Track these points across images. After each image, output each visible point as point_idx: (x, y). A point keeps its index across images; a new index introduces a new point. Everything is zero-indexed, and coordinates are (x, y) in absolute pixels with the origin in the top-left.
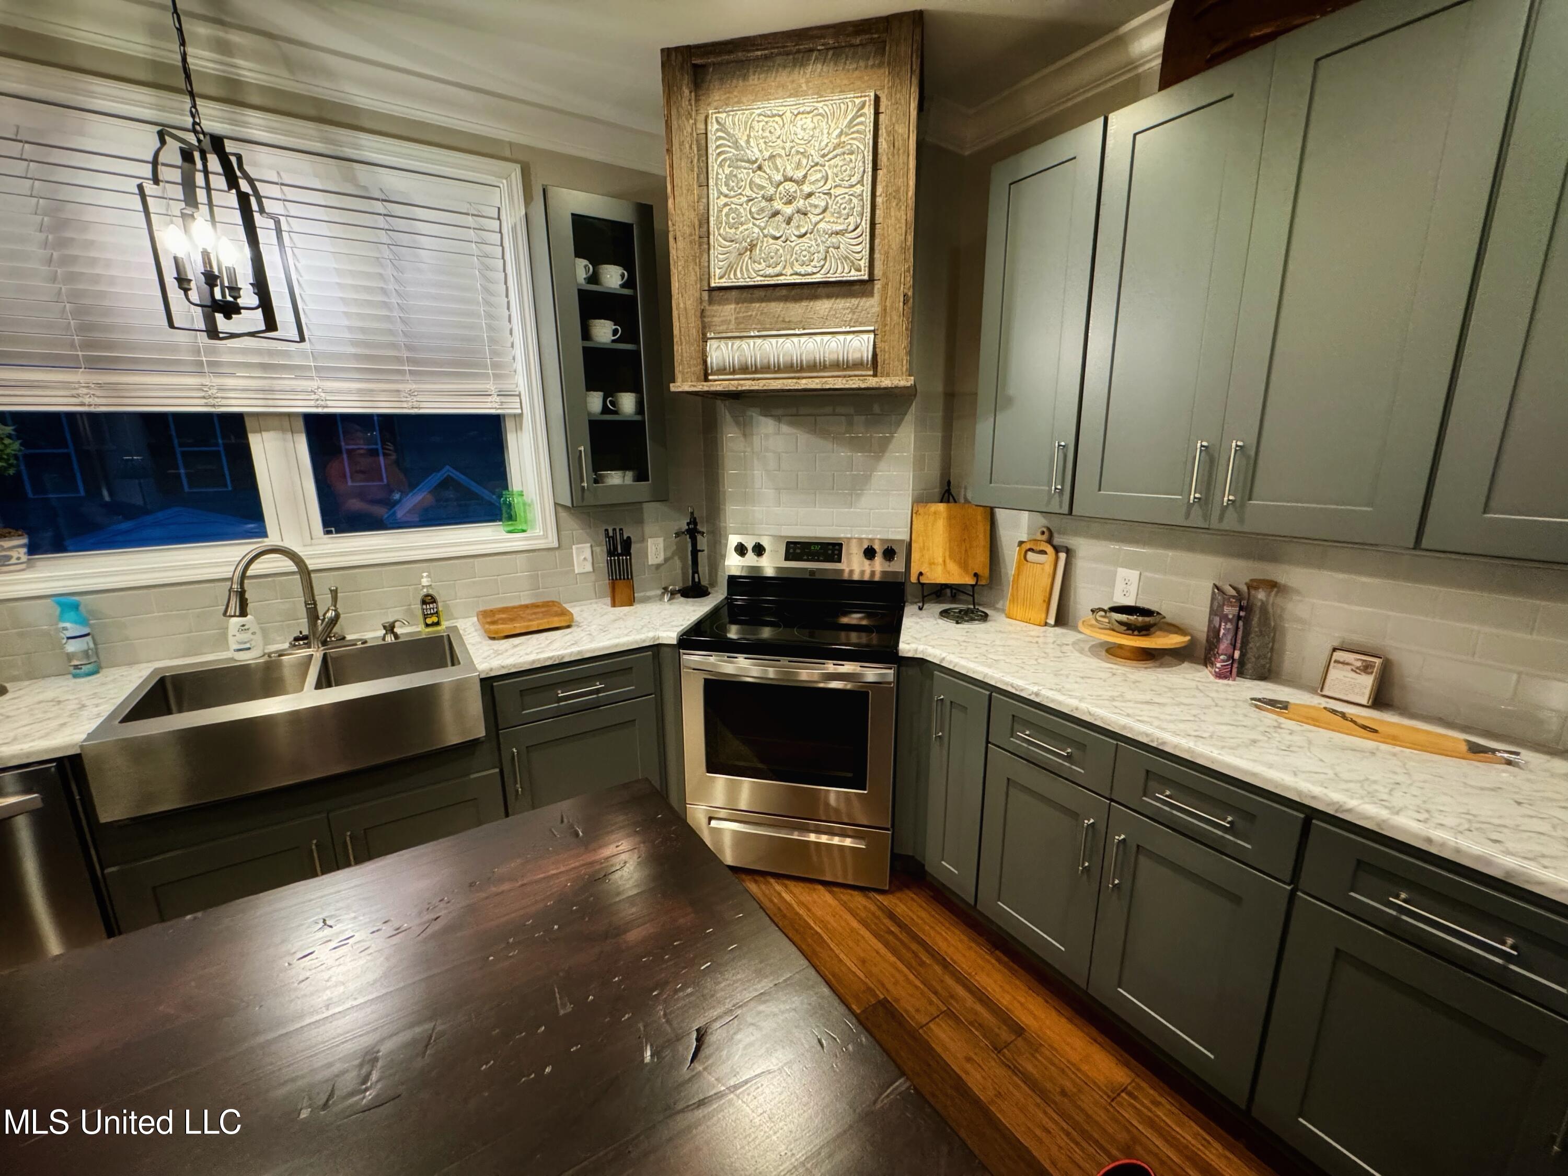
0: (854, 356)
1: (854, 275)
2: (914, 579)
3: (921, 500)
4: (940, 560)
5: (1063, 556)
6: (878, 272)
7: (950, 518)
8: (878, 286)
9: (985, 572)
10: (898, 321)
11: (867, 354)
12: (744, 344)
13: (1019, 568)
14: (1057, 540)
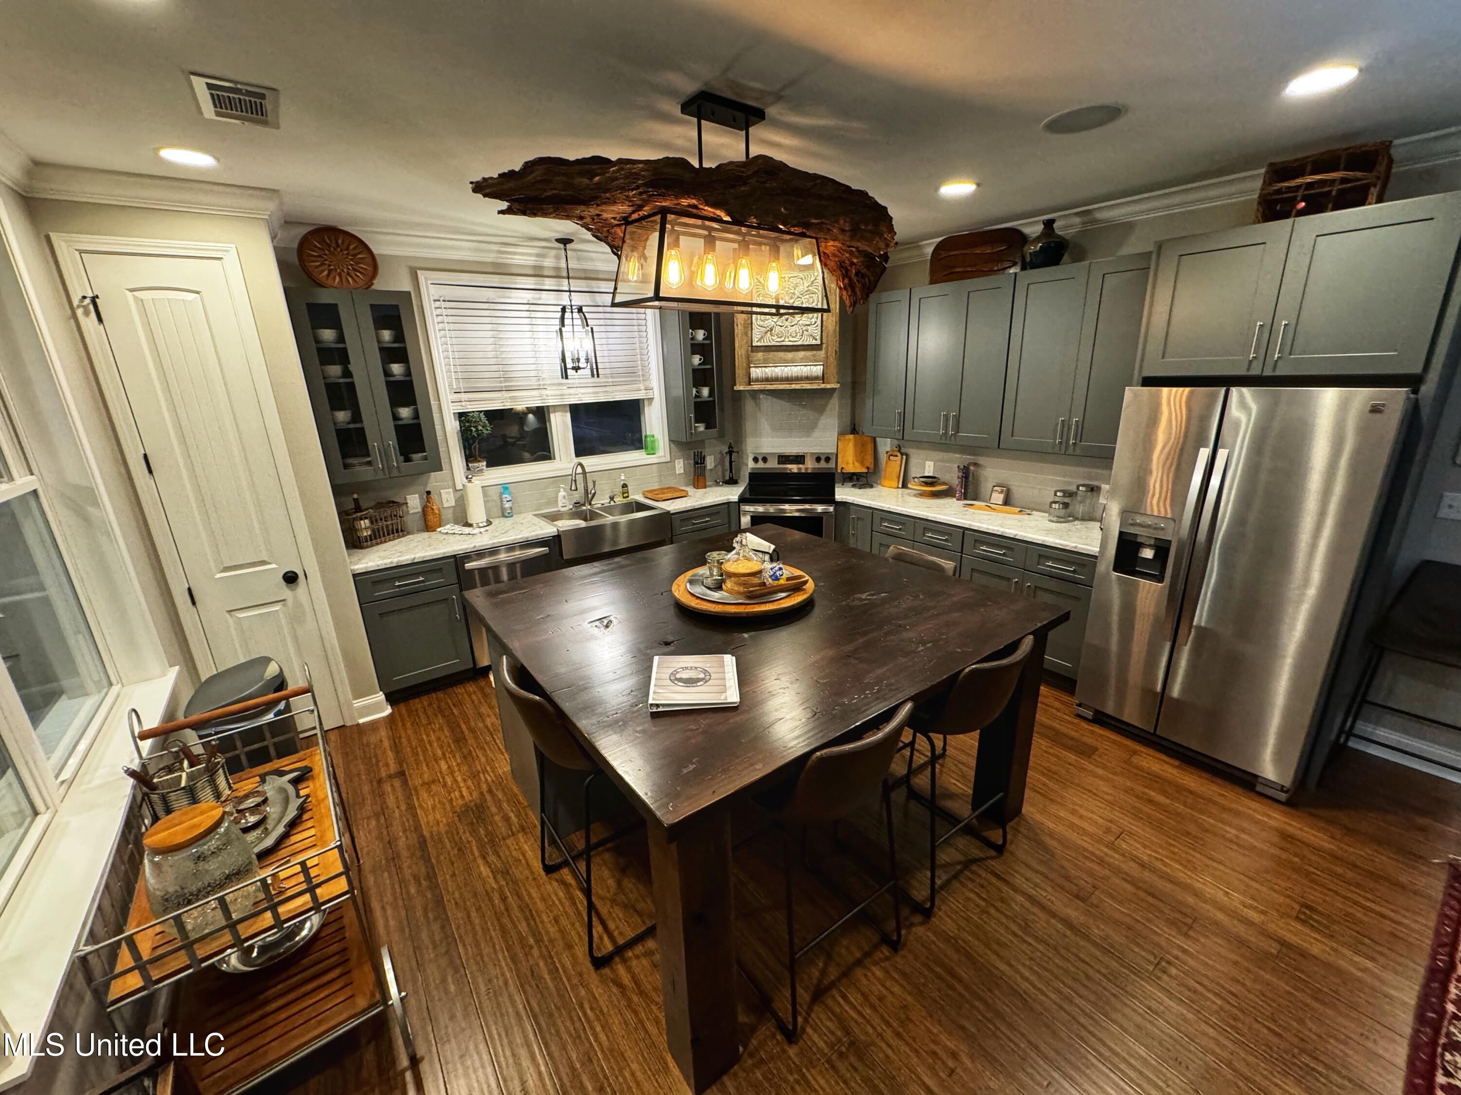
0: (814, 374)
1: (814, 342)
2: (839, 471)
3: (841, 434)
4: (851, 461)
5: (904, 457)
6: (824, 341)
7: (856, 442)
8: (824, 346)
9: (872, 467)
10: (832, 360)
11: (820, 373)
12: (767, 370)
13: (887, 463)
14: (903, 450)
